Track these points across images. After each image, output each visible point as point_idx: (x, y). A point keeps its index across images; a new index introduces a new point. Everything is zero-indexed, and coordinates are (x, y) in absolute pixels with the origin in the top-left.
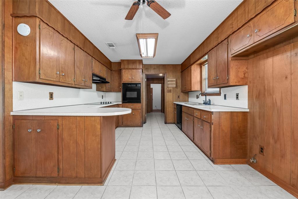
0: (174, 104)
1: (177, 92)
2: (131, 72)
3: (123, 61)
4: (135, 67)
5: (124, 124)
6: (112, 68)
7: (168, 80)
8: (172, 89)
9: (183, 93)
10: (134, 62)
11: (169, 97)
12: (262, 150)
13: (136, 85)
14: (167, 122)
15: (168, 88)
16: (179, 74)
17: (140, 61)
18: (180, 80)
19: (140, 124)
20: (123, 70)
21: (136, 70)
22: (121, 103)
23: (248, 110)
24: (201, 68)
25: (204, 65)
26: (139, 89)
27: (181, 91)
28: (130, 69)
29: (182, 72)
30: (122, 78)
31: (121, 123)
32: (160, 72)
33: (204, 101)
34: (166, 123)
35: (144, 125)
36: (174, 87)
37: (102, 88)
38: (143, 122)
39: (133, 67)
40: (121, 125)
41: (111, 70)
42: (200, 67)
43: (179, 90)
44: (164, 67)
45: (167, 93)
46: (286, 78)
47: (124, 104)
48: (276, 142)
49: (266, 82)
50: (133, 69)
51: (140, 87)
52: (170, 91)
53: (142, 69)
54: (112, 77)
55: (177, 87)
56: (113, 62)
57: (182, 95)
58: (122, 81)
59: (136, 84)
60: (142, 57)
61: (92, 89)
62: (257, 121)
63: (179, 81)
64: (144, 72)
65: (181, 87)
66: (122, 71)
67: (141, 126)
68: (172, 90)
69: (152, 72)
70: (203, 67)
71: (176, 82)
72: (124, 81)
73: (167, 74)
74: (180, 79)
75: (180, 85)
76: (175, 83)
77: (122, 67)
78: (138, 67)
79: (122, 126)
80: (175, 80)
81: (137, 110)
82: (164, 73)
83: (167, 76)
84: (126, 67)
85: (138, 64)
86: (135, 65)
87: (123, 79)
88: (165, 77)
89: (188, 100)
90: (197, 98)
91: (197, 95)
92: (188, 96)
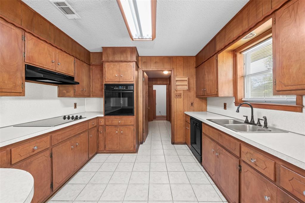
0: (185, 115)
1: (190, 98)
2: (118, 66)
3: (105, 49)
4: (125, 59)
5: (107, 148)
6: (91, 61)
7: (177, 79)
8: (182, 92)
9: (200, 98)
10: (123, 50)
11: (178, 105)
13: (127, 88)
14: (176, 142)
15: (176, 91)
16: (193, 71)
17: (133, 50)
18: (195, 80)
19: (132, 149)
20: (106, 64)
21: (126, 63)
22: (103, 116)
24: (235, 57)
25: (241, 53)
26: (132, 93)
27: (195, 96)
28: (116, 62)
29: (197, 67)
30: (104, 76)
31: (103, 147)
32: (165, 67)
33: (247, 117)
34: (173, 143)
35: (141, 145)
36: (186, 89)
37: (67, 92)
38: (140, 142)
39: (122, 59)
40: (103, 151)
41: (90, 65)
42: (232, 56)
43: (193, 93)
44: (171, 60)
45: (175, 99)
47: (107, 117)
50: (122, 61)
51: (133, 90)
52: (179, 96)
53: (136, 62)
54: (91, 75)
55: (189, 89)
56: (92, 53)
57: (197, 101)
58: (104, 81)
59: (127, 86)
60: (133, 40)
61: (25, 96)
63: (193, 82)
64: (140, 67)
65: (195, 89)
66: (104, 66)
67: (135, 151)
68: (182, 94)
69: (152, 68)
70: (239, 55)
71: (189, 83)
72: (108, 80)
73: (175, 70)
74: (195, 78)
75: (195, 87)
76: (186, 83)
77: (104, 59)
78: (129, 59)
79: (105, 151)
80: (187, 79)
81: (128, 126)
82: (170, 70)
83: (175, 73)
84: (110, 59)
85: (129, 53)
86: (125, 55)
87: (106, 78)
88: (172, 76)
89: (207, 108)
90: (223, 108)
91: (224, 103)
92: (207, 103)
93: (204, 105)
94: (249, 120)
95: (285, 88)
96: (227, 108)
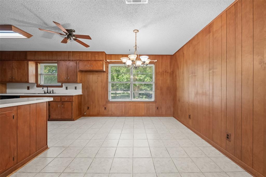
12: (88, 108)
23: (82, 94)
24: (37, 65)
46: (96, 82)
48: (93, 103)
49: (90, 83)
62: (86, 97)
89: (6, 91)
90: (27, 89)
91: (28, 87)
92: (6, 87)
93: (4, 89)
94: (46, 92)
95: (60, 81)
96: (30, 89)
